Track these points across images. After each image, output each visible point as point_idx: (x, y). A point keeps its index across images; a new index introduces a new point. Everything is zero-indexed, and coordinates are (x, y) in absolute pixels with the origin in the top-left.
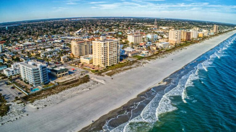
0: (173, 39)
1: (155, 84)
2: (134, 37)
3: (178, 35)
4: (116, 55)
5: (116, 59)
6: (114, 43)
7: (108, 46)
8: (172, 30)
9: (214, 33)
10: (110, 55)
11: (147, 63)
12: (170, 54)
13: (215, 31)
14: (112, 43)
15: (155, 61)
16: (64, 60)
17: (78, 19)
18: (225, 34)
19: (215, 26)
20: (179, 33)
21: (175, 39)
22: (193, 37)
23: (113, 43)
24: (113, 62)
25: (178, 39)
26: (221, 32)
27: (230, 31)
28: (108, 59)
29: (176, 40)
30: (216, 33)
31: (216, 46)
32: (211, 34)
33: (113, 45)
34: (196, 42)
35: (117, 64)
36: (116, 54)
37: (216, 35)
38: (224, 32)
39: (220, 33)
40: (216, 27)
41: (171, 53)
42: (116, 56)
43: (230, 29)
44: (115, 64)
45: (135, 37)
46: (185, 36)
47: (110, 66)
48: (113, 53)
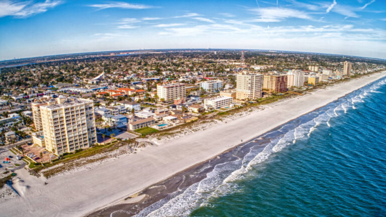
0: (245, 91)
1: (117, 200)
2: (166, 89)
3: (254, 82)
4: (87, 131)
5: (87, 139)
6: (78, 108)
7: (64, 115)
8: (243, 74)
9: (343, 76)
10: (69, 131)
11: (148, 146)
12: (219, 122)
13: (345, 72)
14: (72, 108)
15: (172, 139)
16: (9, 140)
17: (130, 53)
18: (366, 77)
19: (346, 64)
20: (254, 78)
21: (247, 91)
22: (294, 85)
23: (75, 110)
24: (79, 145)
25: (254, 89)
26: (360, 74)
27: (376, 71)
28: (67, 140)
29: (249, 92)
30: (348, 75)
31: (332, 101)
32: (337, 78)
33: (75, 113)
34: (295, 95)
35: (91, 148)
36: (86, 128)
37: (346, 80)
38: (364, 74)
39: (356, 76)
40: (348, 64)
41: (220, 120)
42: (85, 132)
43: (379, 69)
44: (83, 148)
45: (169, 88)
46: (274, 83)
47: (71, 153)
48: (76, 127)
